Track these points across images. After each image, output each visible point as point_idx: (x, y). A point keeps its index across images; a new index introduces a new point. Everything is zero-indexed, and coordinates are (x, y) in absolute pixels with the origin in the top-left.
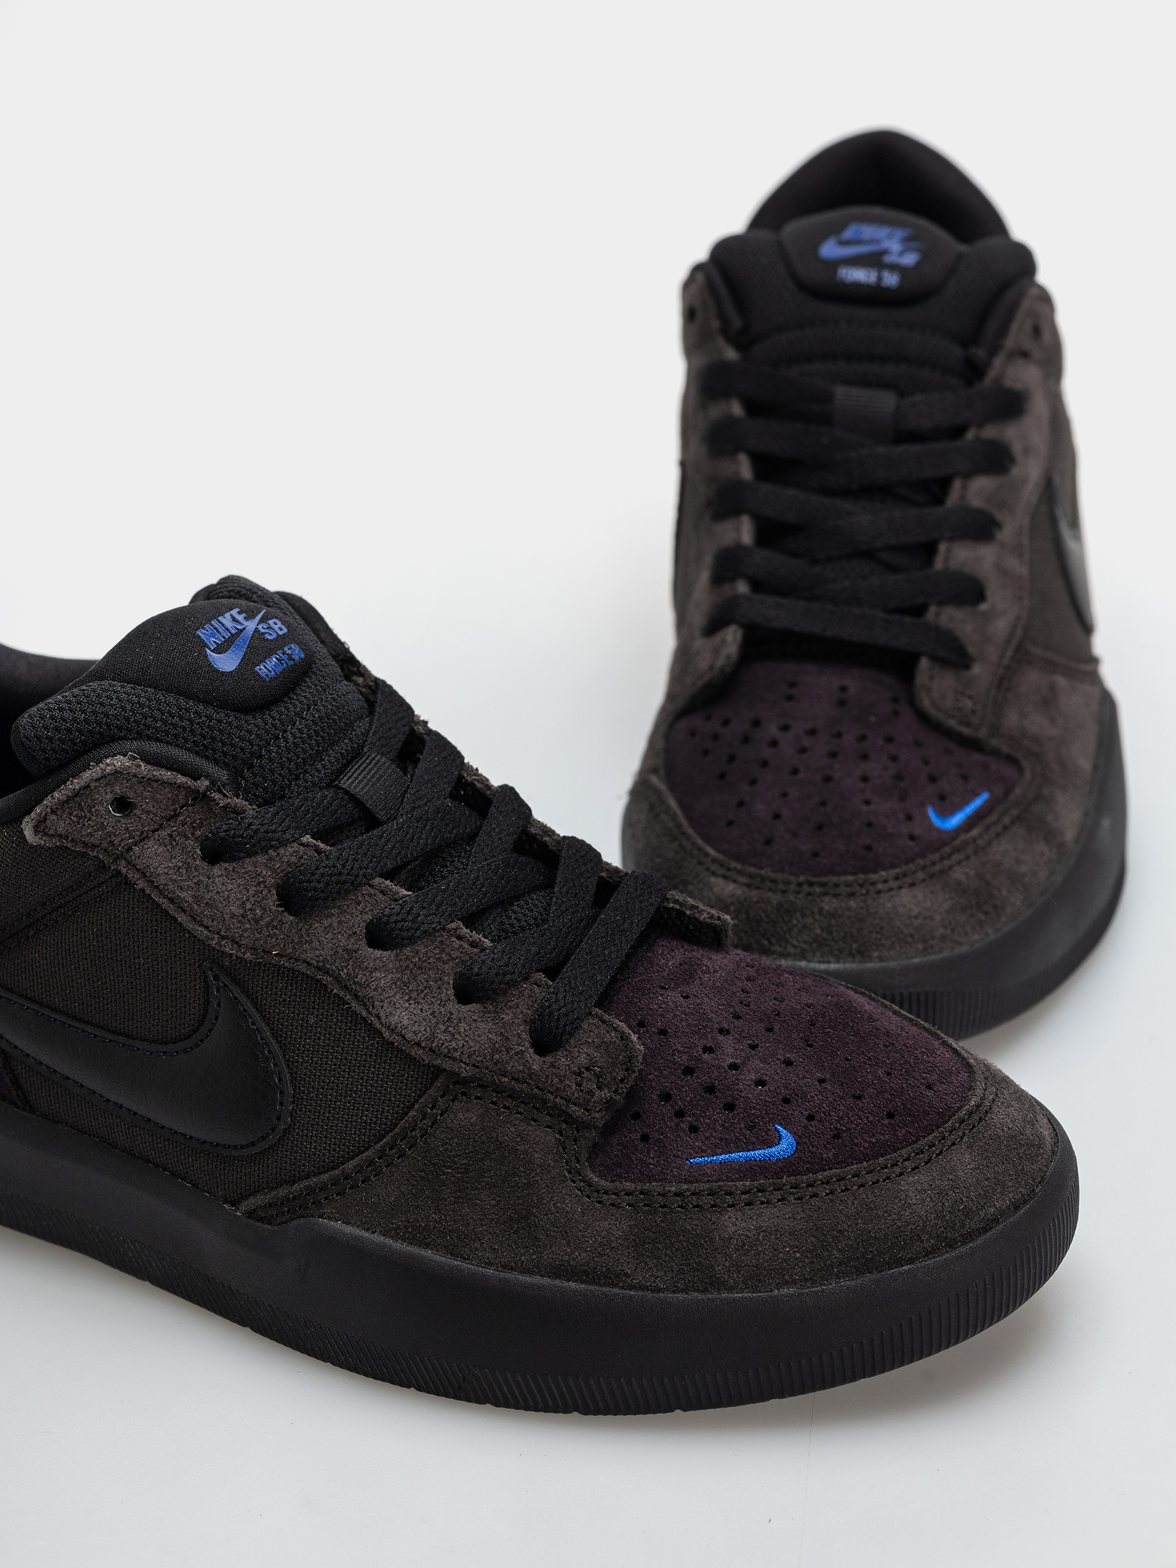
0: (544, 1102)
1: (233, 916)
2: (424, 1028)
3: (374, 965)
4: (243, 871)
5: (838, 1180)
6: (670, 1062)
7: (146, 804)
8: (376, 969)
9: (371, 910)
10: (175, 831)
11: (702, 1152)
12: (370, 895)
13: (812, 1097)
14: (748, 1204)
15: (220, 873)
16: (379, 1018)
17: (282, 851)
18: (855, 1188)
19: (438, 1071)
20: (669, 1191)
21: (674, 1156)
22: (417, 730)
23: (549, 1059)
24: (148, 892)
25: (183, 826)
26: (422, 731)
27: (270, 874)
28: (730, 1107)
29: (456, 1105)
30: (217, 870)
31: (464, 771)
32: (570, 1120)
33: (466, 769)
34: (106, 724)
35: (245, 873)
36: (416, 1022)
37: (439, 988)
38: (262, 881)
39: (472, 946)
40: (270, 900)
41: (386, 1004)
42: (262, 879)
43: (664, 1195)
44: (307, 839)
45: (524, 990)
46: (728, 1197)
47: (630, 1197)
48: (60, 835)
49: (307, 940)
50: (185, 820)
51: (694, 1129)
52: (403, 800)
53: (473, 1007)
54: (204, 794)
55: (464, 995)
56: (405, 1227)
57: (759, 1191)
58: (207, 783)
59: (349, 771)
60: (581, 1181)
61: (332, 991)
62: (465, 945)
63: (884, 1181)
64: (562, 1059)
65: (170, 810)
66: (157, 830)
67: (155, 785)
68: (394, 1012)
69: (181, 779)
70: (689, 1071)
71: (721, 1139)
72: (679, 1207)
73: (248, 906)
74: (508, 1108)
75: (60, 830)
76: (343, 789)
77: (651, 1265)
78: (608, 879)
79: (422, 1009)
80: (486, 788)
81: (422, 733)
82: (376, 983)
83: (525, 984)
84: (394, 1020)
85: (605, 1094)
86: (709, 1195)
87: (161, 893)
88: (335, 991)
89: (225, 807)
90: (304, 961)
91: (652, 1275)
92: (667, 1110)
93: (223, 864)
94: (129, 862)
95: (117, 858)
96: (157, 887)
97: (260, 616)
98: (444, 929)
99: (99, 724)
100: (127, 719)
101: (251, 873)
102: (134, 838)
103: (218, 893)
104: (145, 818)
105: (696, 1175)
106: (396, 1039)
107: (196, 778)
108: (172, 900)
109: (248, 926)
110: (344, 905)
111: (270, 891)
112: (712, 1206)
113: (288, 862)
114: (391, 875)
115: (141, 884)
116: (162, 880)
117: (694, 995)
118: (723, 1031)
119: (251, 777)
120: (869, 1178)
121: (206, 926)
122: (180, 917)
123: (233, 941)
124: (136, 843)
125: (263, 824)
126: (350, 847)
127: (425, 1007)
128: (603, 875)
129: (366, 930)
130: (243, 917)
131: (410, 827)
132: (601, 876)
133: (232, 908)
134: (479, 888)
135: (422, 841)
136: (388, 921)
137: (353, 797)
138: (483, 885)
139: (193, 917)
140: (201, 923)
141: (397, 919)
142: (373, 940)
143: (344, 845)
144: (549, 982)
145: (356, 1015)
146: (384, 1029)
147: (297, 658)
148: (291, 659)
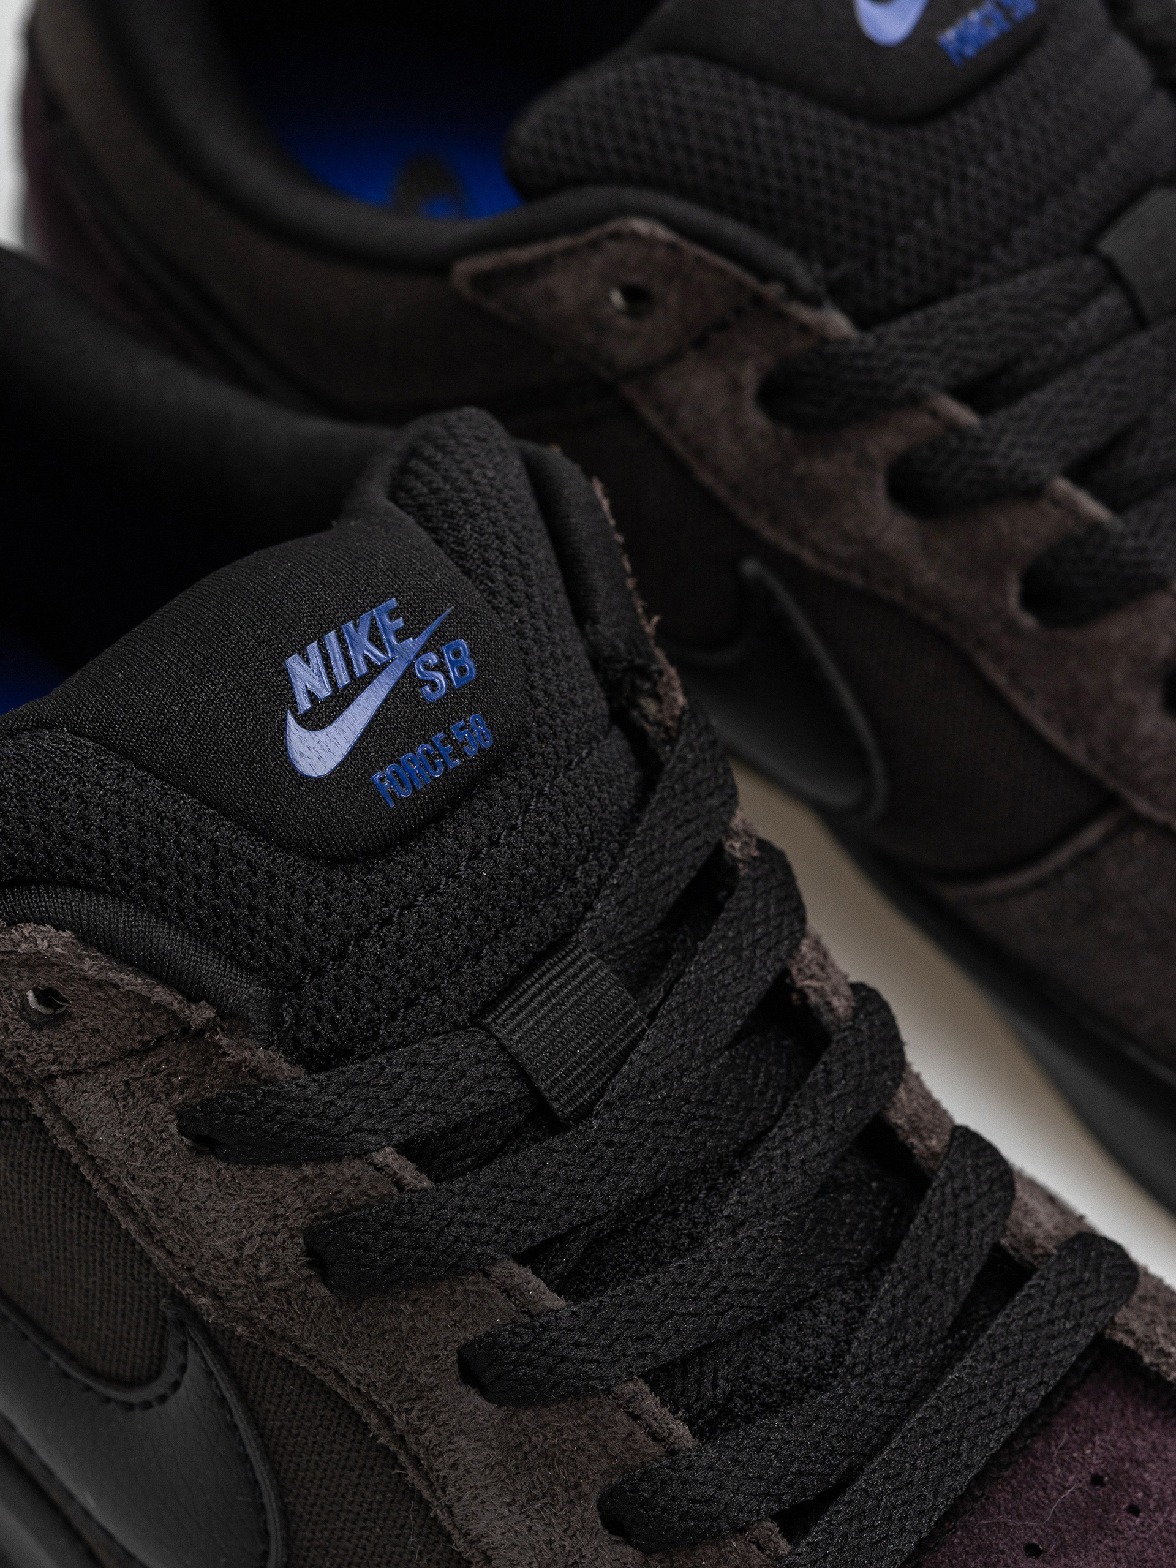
1: (219, 1256)
2: (528, 1560)
3: (460, 1423)
4: (250, 1186)
7: (91, 1010)
8: (462, 1431)
9: (475, 1323)
10: (137, 1079)
12: (480, 1294)
15: (206, 1176)
16: (451, 1513)
17: (331, 1169)
22: (731, 850)
24: (75, 1160)
25: (153, 1074)
26: (738, 855)
27: (299, 1205)
30: (201, 1171)
31: (793, 962)
33: (798, 958)
35: (252, 1191)
36: (514, 1545)
37: (569, 1501)
38: (282, 1215)
39: (652, 1438)
40: (289, 1253)
41: (467, 1496)
42: (281, 1211)
44: (388, 1156)
45: (731, 1552)
49: (346, 1341)
50: (159, 1065)
52: (619, 1067)
53: (629, 1551)
54: (200, 1033)
55: (614, 1525)
58: (210, 1013)
59: (525, 991)
61: (375, 1438)
62: (641, 1433)
65: (133, 1040)
66: (105, 1065)
67: (110, 991)
68: (479, 1514)
69: (161, 994)
73: (248, 1250)
76: (497, 1039)
78: (1012, 1252)
79: (530, 1528)
80: (826, 1008)
81: (736, 860)
82: (457, 1456)
83: (736, 1540)
84: (478, 1527)
87: (98, 1170)
88: (381, 1441)
89: (237, 1067)
90: (336, 1371)
93: (215, 1163)
94: (47, 1100)
95: (27, 1085)
96: (92, 1158)
97: (434, 626)
98: (608, 1391)
99: (29, 846)
100: (86, 847)
101: (263, 1194)
102: (61, 1064)
103: (198, 1208)
104: (86, 1039)
107: (193, 998)
108: (114, 1190)
109: (243, 1280)
110: (427, 1301)
111: (292, 1237)
113: (337, 1192)
114: (530, 1258)
115: (64, 1142)
116: (102, 1152)
119: (312, 995)
121: (170, 1254)
122: (126, 1224)
123: (215, 1295)
124: (65, 1075)
125: (303, 1115)
126: (465, 1192)
127: (539, 1527)
128: (1004, 1241)
129: (459, 1352)
130: (237, 1262)
131: (610, 1144)
132: (997, 1247)
133: (220, 1243)
134: (715, 1299)
135: (627, 1182)
136: (503, 1349)
137: (513, 1061)
138: (725, 1290)
139: (148, 1231)
140: (160, 1244)
141: (524, 1348)
142: (469, 1374)
143: (458, 1184)
144: (785, 1547)
145: (412, 1493)
146: (456, 1532)
147: (471, 750)
148: (459, 753)
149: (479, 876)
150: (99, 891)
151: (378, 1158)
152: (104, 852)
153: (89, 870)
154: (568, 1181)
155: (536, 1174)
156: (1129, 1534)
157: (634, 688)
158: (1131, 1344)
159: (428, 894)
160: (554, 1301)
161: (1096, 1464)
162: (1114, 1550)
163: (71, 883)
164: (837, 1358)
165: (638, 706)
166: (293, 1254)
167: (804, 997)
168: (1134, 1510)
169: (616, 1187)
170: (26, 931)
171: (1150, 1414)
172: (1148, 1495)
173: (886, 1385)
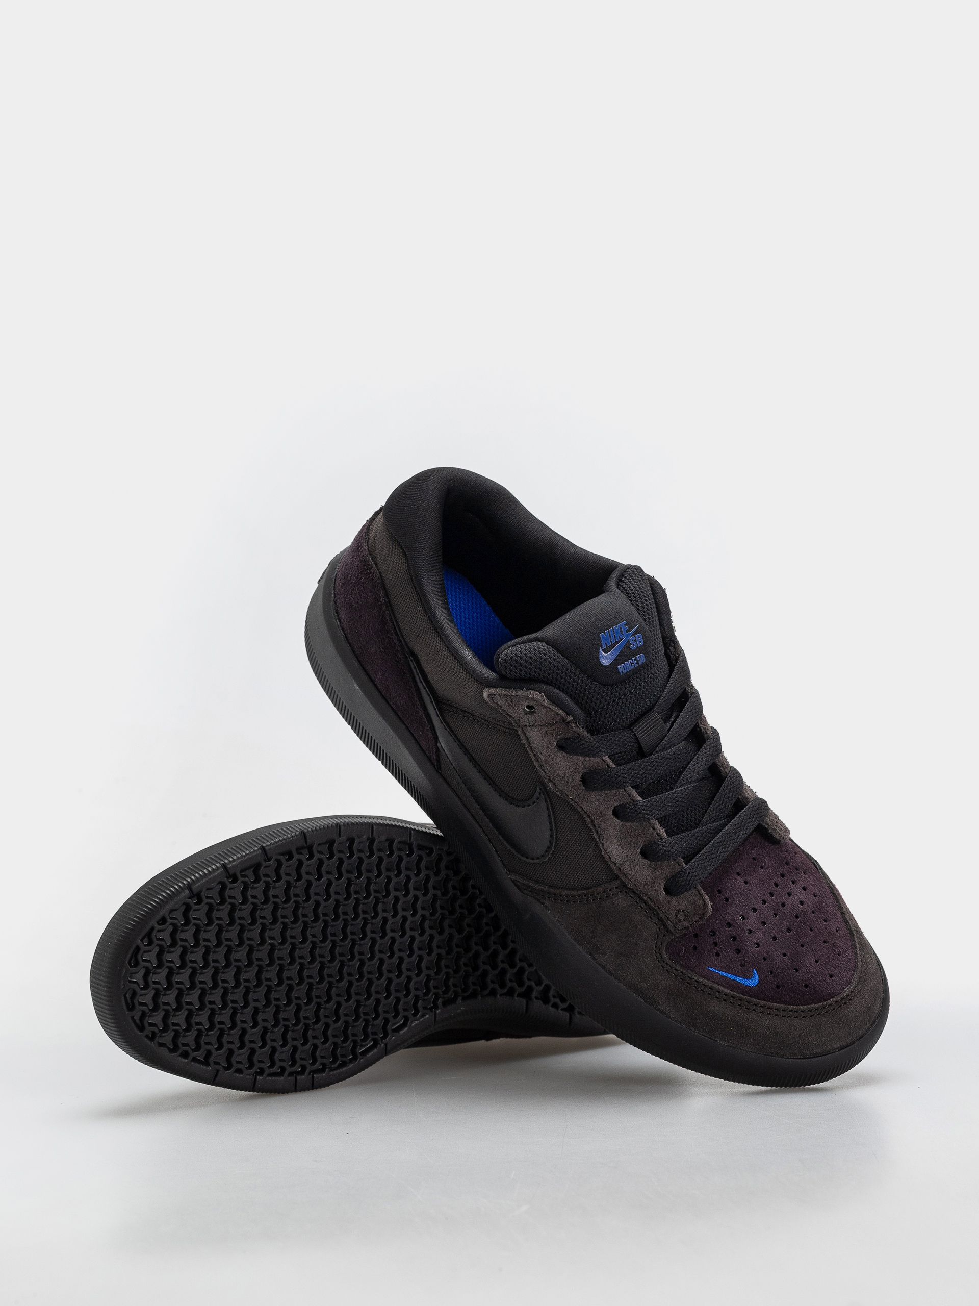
0: (658, 914)
1: (558, 775)
2: (620, 859)
3: (610, 824)
5: (768, 1008)
6: (722, 917)
7: (541, 712)
9: (619, 801)
10: (549, 731)
11: (715, 967)
12: (622, 794)
13: (776, 963)
14: (724, 1000)
15: (561, 756)
16: (603, 845)
17: (592, 759)
18: (774, 1015)
19: (617, 878)
20: (694, 979)
21: (703, 963)
23: (669, 898)
24: (526, 746)
25: (553, 730)
27: (582, 766)
28: (738, 951)
29: (620, 895)
30: (560, 754)
31: (700, 721)
32: (665, 926)
34: (539, 673)
35: (571, 761)
36: (618, 855)
37: (635, 847)
39: (658, 835)
41: (609, 842)
42: (578, 767)
43: (691, 979)
44: (607, 758)
45: (671, 864)
46: (717, 993)
47: (676, 972)
48: (498, 705)
49: (586, 800)
50: (555, 728)
51: (718, 954)
52: (660, 743)
53: (646, 862)
54: (568, 723)
55: (644, 854)
56: (576, 931)
57: (732, 997)
58: (571, 718)
59: (641, 722)
60: (659, 953)
62: (655, 833)
63: (788, 1017)
64: (674, 901)
65: (550, 721)
66: (541, 726)
67: (548, 709)
68: (611, 846)
69: (561, 712)
70: (729, 925)
71: (727, 965)
72: (695, 987)
73: (567, 775)
74: (642, 907)
75: (499, 703)
76: (634, 733)
77: (671, 1005)
79: (623, 852)
82: (608, 832)
83: (673, 861)
84: (609, 849)
85: (686, 924)
86: (710, 988)
87: (531, 750)
88: (589, 825)
89: (575, 732)
90: (581, 808)
91: (670, 1009)
92: (710, 940)
93: (564, 753)
94: (523, 730)
95: (518, 726)
96: (531, 747)
97: (634, 629)
98: (649, 821)
100: (549, 674)
101: (574, 762)
102: (529, 723)
103: (556, 763)
104: (537, 719)
105: (710, 977)
106: (607, 858)
107: (568, 714)
108: (535, 755)
109: (563, 782)
110: (609, 794)
111: (579, 774)
112: (709, 994)
113: (592, 765)
114: (635, 787)
115: (524, 741)
116: (534, 745)
117: (750, 883)
118: (755, 910)
119: (594, 717)
120: (782, 1013)
121: (545, 772)
122: (535, 763)
123: (554, 784)
124: (530, 726)
125: (589, 746)
126: (623, 769)
127: (625, 851)
128: (740, 797)
129: (614, 808)
130: (563, 778)
131: (657, 762)
132: (738, 798)
133: (560, 772)
134: (675, 803)
135: (659, 772)
136: (627, 808)
137: (637, 738)
138: (678, 801)
139: (541, 766)
140: (543, 770)
141: (631, 809)
142: (615, 813)
143: (622, 767)
144: (684, 865)
145: (593, 839)
146: (603, 850)
147: (640, 663)
148: (638, 663)
149: (636, 693)
150: (550, 685)
151: (604, 758)
152: (552, 676)
153: (548, 679)
154: (647, 770)
155: (640, 767)
156: (761, 873)
157: (670, 644)
158: (767, 827)
159: (625, 696)
160: (640, 799)
161: (754, 855)
162: (757, 877)
163: (543, 682)
164: (700, 821)
165: (669, 649)
166: (578, 778)
167: (701, 730)
168: (762, 868)
169: (657, 773)
170: (532, 692)
171: (767, 844)
172: (765, 864)
173: (711, 829)
